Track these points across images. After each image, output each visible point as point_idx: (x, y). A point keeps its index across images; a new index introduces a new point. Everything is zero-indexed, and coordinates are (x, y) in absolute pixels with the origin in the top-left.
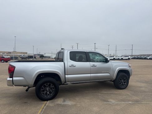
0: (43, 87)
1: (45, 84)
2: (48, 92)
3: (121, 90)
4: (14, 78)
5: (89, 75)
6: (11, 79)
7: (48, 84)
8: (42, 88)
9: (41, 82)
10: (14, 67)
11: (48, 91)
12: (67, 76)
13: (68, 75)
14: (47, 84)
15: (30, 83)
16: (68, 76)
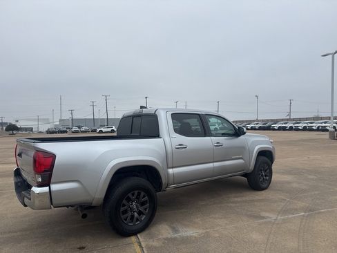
0: (124, 202)
1: (130, 195)
2: (136, 214)
3: (263, 192)
4: (54, 187)
5: (211, 165)
6: (46, 189)
7: (136, 192)
8: (124, 205)
9: (119, 190)
10: (53, 156)
11: (134, 212)
12: (170, 171)
13: (172, 168)
14: (133, 195)
15: (96, 196)
16: (174, 169)
